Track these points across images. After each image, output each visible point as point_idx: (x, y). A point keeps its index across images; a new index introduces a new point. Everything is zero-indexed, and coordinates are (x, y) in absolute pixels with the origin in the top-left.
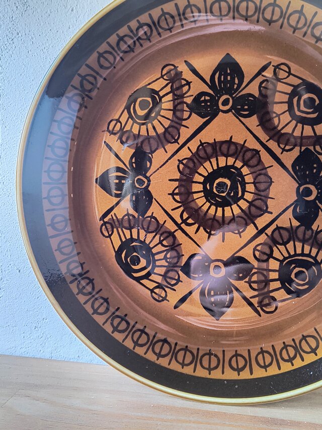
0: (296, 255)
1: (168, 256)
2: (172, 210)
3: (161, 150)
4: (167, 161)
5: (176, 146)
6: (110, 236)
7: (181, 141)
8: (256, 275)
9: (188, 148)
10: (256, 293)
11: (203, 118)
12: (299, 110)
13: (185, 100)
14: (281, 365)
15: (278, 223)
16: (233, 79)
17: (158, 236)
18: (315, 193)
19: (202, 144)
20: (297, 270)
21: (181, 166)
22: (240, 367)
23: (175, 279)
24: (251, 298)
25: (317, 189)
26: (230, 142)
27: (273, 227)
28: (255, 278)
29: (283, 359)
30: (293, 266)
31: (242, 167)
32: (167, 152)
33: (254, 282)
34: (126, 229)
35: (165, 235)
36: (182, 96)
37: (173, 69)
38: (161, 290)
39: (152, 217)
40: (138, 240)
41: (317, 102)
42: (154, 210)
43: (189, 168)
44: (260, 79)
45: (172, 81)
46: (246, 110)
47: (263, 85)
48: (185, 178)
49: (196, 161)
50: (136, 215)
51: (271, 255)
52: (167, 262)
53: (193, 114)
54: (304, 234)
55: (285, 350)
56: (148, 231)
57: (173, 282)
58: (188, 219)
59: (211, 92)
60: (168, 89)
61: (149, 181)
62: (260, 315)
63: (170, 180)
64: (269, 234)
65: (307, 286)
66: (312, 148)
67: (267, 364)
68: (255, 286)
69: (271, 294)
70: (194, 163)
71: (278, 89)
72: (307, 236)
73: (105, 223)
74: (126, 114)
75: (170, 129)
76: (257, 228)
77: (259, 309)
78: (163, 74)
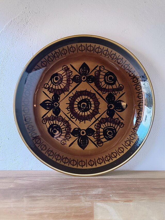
0: (108, 127)
1: (66, 129)
2: (67, 114)
3: (63, 94)
4: (65, 97)
5: (68, 92)
6: (45, 123)
7: (70, 91)
8: (96, 134)
9: (72, 93)
10: (96, 140)
11: (77, 83)
12: (108, 81)
13: (71, 77)
14: (105, 162)
15: (102, 117)
16: (86, 71)
17: (63, 123)
18: (113, 106)
19: (77, 92)
20: (109, 131)
21: (70, 99)
22: (92, 164)
23: (69, 137)
24: (95, 141)
25: (114, 105)
26: (86, 91)
27: (101, 118)
28: (95, 135)
29: (106, 160)
30: (108, 130)
31: (90, 99)
32: (65, 94)
33: (95, 136)
34: (52, 121)
35: (65, 122)
36: (70, 76)
37: (66, 67)
38: (64, 141)
39: (60, 116)
40: (56, 124)
41: (113, 78)
42: (61, 114)
43: (73, 99)
44: (95, 70)
45: (66, 71)
46: (91, 81)
47: (96, 73)
48: (71, 103)
49: (75, 97)
50: (55, 116)
51: (100, 127)
52: (66, 131)
53: (73, 82)
54: (111, 120)
55: (106, 158)
56: (59, 121)
57: (68, 138)
58: (73, 116)
59: (79, 75)
60: (65, 74)
61: (59, 104)
62: (98, 147)
63: (66, 104)
64: (99, 120)
65: (112, 137)
66: (112, 92)
67: (101, 162)
68: (95, 137)
69: (101, 140)
70: (74, 98)
71: (101, 74)
72: (111, 121)
73: (44, 119)
74: (50, 82)
75: (66, 87)
76: (95, 119)
77: (97, 145)
78: (63, 69)
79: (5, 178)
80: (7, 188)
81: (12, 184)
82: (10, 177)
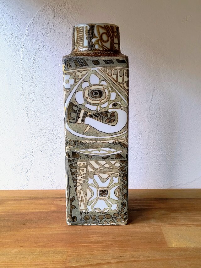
79: (41, 198)
80: (49, 211)
81: (53, 205)
82: (48, 198)
